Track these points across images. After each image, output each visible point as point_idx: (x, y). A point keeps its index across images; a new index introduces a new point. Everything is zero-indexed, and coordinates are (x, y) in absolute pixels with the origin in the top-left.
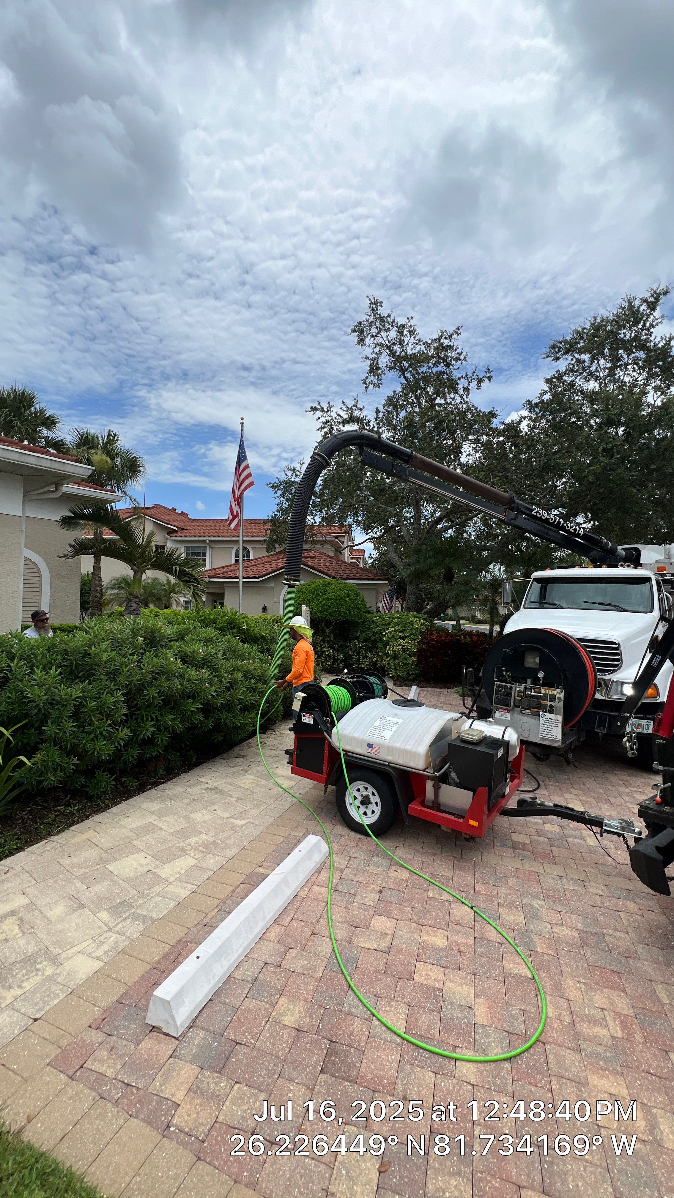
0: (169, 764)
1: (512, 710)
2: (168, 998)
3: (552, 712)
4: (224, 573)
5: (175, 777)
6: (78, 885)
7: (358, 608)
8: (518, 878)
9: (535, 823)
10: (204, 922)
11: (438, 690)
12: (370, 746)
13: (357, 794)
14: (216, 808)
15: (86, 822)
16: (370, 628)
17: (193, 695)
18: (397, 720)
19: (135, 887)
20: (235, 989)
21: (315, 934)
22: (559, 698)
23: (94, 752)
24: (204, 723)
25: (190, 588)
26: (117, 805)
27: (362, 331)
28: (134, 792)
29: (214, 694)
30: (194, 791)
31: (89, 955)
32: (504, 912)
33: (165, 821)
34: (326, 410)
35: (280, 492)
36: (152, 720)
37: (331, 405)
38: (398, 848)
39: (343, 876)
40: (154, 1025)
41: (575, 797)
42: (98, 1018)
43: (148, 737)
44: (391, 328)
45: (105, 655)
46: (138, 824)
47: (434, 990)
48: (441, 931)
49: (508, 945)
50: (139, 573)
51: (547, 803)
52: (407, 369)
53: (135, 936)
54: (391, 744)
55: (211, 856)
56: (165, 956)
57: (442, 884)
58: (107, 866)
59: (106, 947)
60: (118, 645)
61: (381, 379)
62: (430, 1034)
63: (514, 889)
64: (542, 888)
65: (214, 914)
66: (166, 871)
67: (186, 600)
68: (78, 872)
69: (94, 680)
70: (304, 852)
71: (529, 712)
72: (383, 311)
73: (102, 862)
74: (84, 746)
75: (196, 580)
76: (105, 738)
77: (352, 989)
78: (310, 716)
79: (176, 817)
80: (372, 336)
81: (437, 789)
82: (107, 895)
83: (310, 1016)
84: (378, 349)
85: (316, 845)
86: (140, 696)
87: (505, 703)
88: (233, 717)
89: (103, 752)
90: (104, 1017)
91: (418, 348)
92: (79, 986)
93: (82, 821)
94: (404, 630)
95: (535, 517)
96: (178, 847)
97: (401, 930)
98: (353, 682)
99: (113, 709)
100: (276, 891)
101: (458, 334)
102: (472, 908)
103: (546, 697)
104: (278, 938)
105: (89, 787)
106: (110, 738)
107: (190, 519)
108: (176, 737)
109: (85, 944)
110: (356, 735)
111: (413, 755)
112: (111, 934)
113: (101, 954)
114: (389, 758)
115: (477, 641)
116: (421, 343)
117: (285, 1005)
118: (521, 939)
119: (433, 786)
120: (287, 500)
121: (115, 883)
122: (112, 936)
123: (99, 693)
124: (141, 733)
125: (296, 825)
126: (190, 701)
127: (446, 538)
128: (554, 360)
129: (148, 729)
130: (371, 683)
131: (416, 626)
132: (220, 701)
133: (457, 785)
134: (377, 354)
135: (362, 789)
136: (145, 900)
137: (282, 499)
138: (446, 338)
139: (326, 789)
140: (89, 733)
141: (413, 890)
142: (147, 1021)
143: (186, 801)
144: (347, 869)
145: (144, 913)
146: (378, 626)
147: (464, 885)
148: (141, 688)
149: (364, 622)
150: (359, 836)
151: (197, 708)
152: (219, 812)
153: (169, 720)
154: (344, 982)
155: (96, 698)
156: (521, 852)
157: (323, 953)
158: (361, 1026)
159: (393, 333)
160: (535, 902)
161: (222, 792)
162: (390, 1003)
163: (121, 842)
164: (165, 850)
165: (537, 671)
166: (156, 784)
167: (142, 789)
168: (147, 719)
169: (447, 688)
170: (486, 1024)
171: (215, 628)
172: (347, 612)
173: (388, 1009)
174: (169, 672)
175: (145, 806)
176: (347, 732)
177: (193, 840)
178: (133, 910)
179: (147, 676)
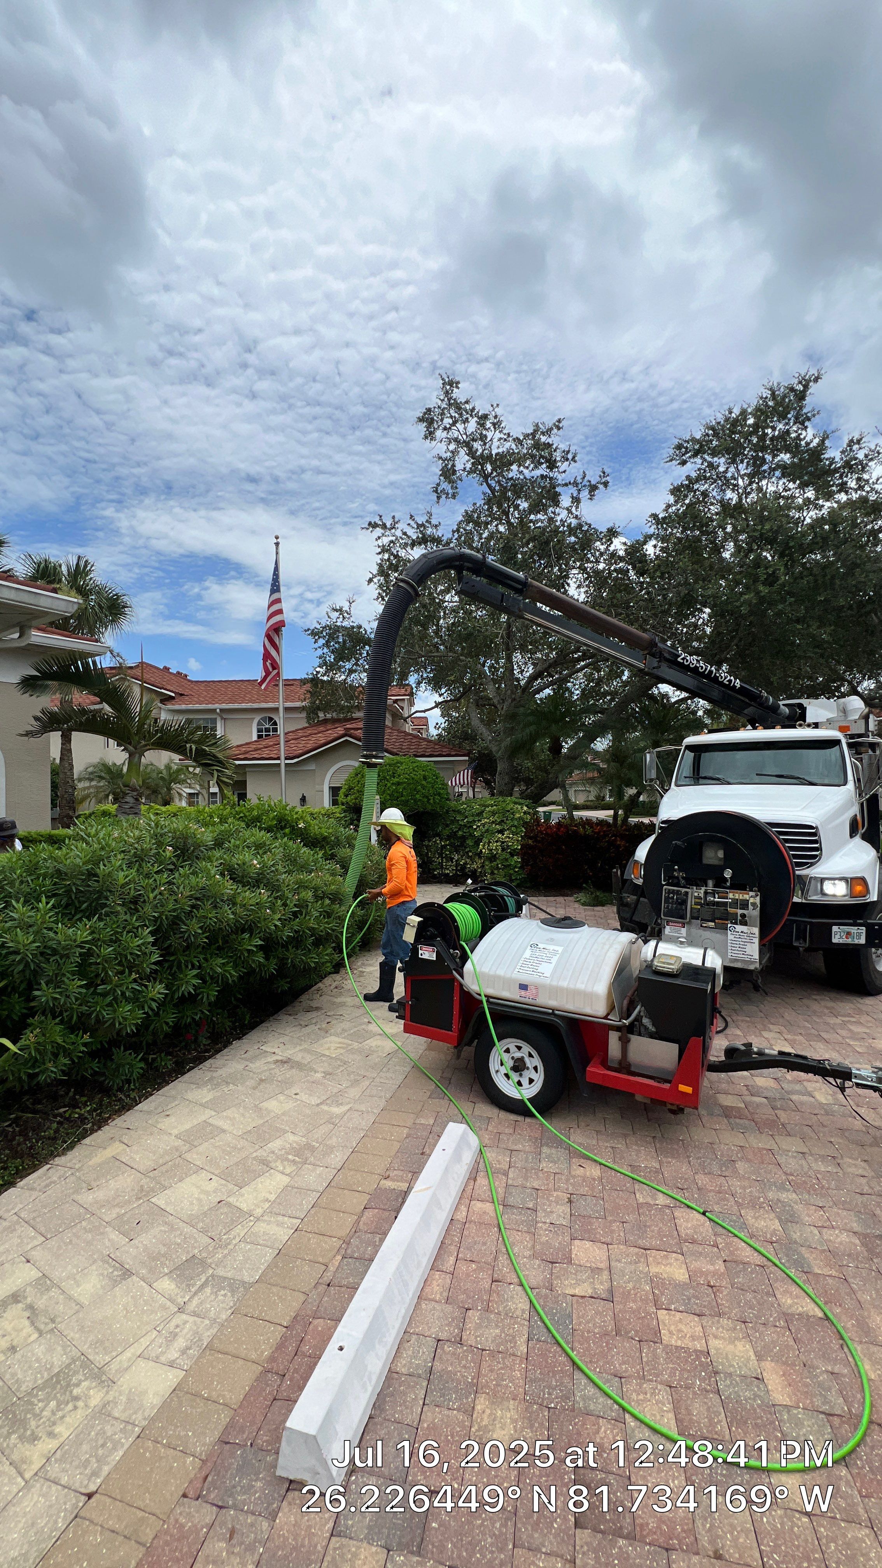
0: (214, 1028)
1: (689, 923)
2: (312, 1432)
3: (744, 923)
4: (246, 753)
5: (225, 1047)
6: (114, 1235)
7: (439, 794)
8: (749, 1161)
9: (745, 1078)
10: (326, 1280)
11: (552, 899)
12: (523, 987)
13: (506, 1057)
14: (298, 1091)
15: (106, 1128)
16: (455, 821)
17: (248, 927)
18: (556, 948)
19: (204, 1231)
20: (405, 1394)
21: (496, 1281)
22: (754, 904)
23: (113, 1024)
24: (264, 966)
25: (212, 774)
26: (147, 1098)
27: (431, 422)
28: (170, 1076)
29: (278, 923)
30: (259, 1065)
31: (156, 1360)
32: (749, 1215)
33: (227, 1117)
34: (388, 526)
35: (322, 641)
36: (193, 967)
37: (396, 520)
38: (572, 1130)
39: (510, 1182)
40: (292, 1478)
41: (778, 1035)
42: (196, 1478)
43: (190, 993)
44: (470, 418)
45: (121, 874)
46: (187, 1126)
47: (697, 1355)
48: (674, 1255)
49: (773, 1269)
50: (137, 756)
51: (767, 1051)
52: (492, 473)
53: (224, 1317)
54: (554, 983)
55: (310, 1167)
56: (281, 1346)
57: (650, 1180)
58: (153, 1200)
59: (181, 1343)
60: (138, 859)
61: (456, 488)
62: (716, 1433)
63: (749, 1178)
64: (786, 1174)
65: (337, 1264)
66: (246, 1200)
67: (192, 791)
68: (110, 1215)
69: (107, 915)
70: (450, 1151)
71: (712, 924)
72: (459, 394)
73: (143, 1194)
74: (97, 1016)
75: (220, 762)
76: (128, 1000)
77: (579, 1368)
78: (430, 948)
79: (241, 1110)
80: (445, 429)
81: (625, 1042)
82: (163, 1250)
83: (531, 1427)
84: (452, 447)
85: (463, 1138)
86: (175, 934)
87: (679, 914)
88: (304, 955)
89: (127, 1023)
90: (204, 1474)
91: (507, 445)
92: (153, 1420)
93: (99, 1128)
94: (503, 821)
95: (681, 665)
96: (254, 1159)
97: (619, 1261)
98: (480, 896)
99: (138, 956)
100: (426, 1219)
101: (559, 428)
102: (704, 1214)
103: (735, 903)
104: (445, 1294)
105: (103, 1074)
106: (136, 999)
107: (189, 681)
108: (226, 990)
109: (145, 1342)
110: (501, 972)
111: (589, 996)
112: (184, 1317)
113: (176, 1355)
114: (553, 1003)
115: (599, 832)
116: (511, 439)
117: (488, 1411)
118: (787, 1256)
119: (620, 1039)
120: (333, 652)
121: (172, 1229)
122: (185, 1322)
123: (117, 933)
124: (178, 989)
125: (419, 1108)
126: (246, 936)
127: (541, 699)
128: (679, 464)
129: (190, 981)
130: (502, 897)
131: (518, 815)
132: (287, 933)
133: (652, 1036)
134: (452, 452)
135: (513, 1048)
136: (226, 1252)
137: (326, 650)
138: (543, 433)
139: (459, 1053)
140: (104, 995)
141: (615, 1194)
142: (280, 1472)
143: (250, 1083)
144: (512, 1169)
145: (229, 1275)
146: (466, 817)
147: (681, 1178)
148: (175, 922)
149: (447, 812)
150: (513, 1117)
151: (256, 946)
152: (303, 1097)
153: (218, 965)
154: (563, 1359)
155: (111, 941)
156: (738, 1121)
157: (519, 1313)
158: (612, 1432)
159: (472, 425)
160: (784, 1196)
161: (299, 1066)
162: (641, 1386)
163: (167, 1158)
164: (237, 1164)
165: (722, 869)
166: (199, 1060)
167: (179, 1070)
168: (187, 967)
169: (563, 895)
170: (789, 1403)
171: (261, 829)
172: (426, 800)
173: (641, 1397)
174: (214, 896)
175: (190, 1096)
176: (486, 969)
177: (276, 1144)
178: (211, 1271)
179: (184, 904)
